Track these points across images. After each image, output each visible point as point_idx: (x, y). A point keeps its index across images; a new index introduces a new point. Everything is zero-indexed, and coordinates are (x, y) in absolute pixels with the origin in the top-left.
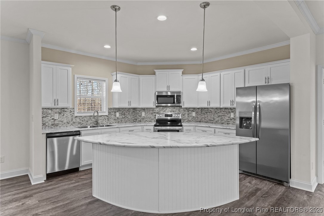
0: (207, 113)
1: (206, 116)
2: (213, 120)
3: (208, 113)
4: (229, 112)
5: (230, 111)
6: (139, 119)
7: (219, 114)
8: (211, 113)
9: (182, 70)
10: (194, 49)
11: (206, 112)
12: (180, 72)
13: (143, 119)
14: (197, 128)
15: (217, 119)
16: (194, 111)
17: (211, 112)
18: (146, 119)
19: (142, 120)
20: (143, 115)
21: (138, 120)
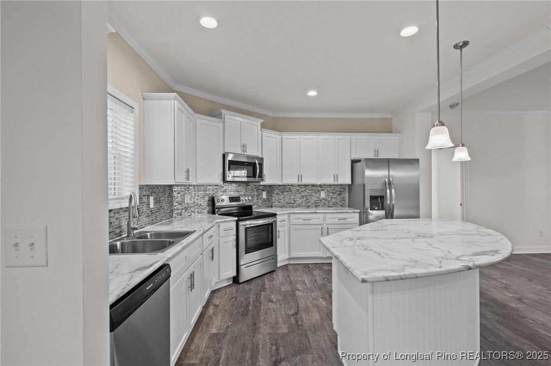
0: (282, 192)
1: (281, 197)
2: (293, 202)
3: (285, 193)
4: (318, 191)
5: (319, 188)
6: (178, 209)
7: (303, 194)
8: (289, 193)
9: (262, 121)
10: (312, 93)
11: (281, 190)
12: (258, 122)
13: (186, 209)
14: (292, 216)
15: (301, 201)
16: (264, 191)
17: (291, 191)
18: (193, 209)
19: (184, 211)
20: (186, 202)
21: (176, 212)
